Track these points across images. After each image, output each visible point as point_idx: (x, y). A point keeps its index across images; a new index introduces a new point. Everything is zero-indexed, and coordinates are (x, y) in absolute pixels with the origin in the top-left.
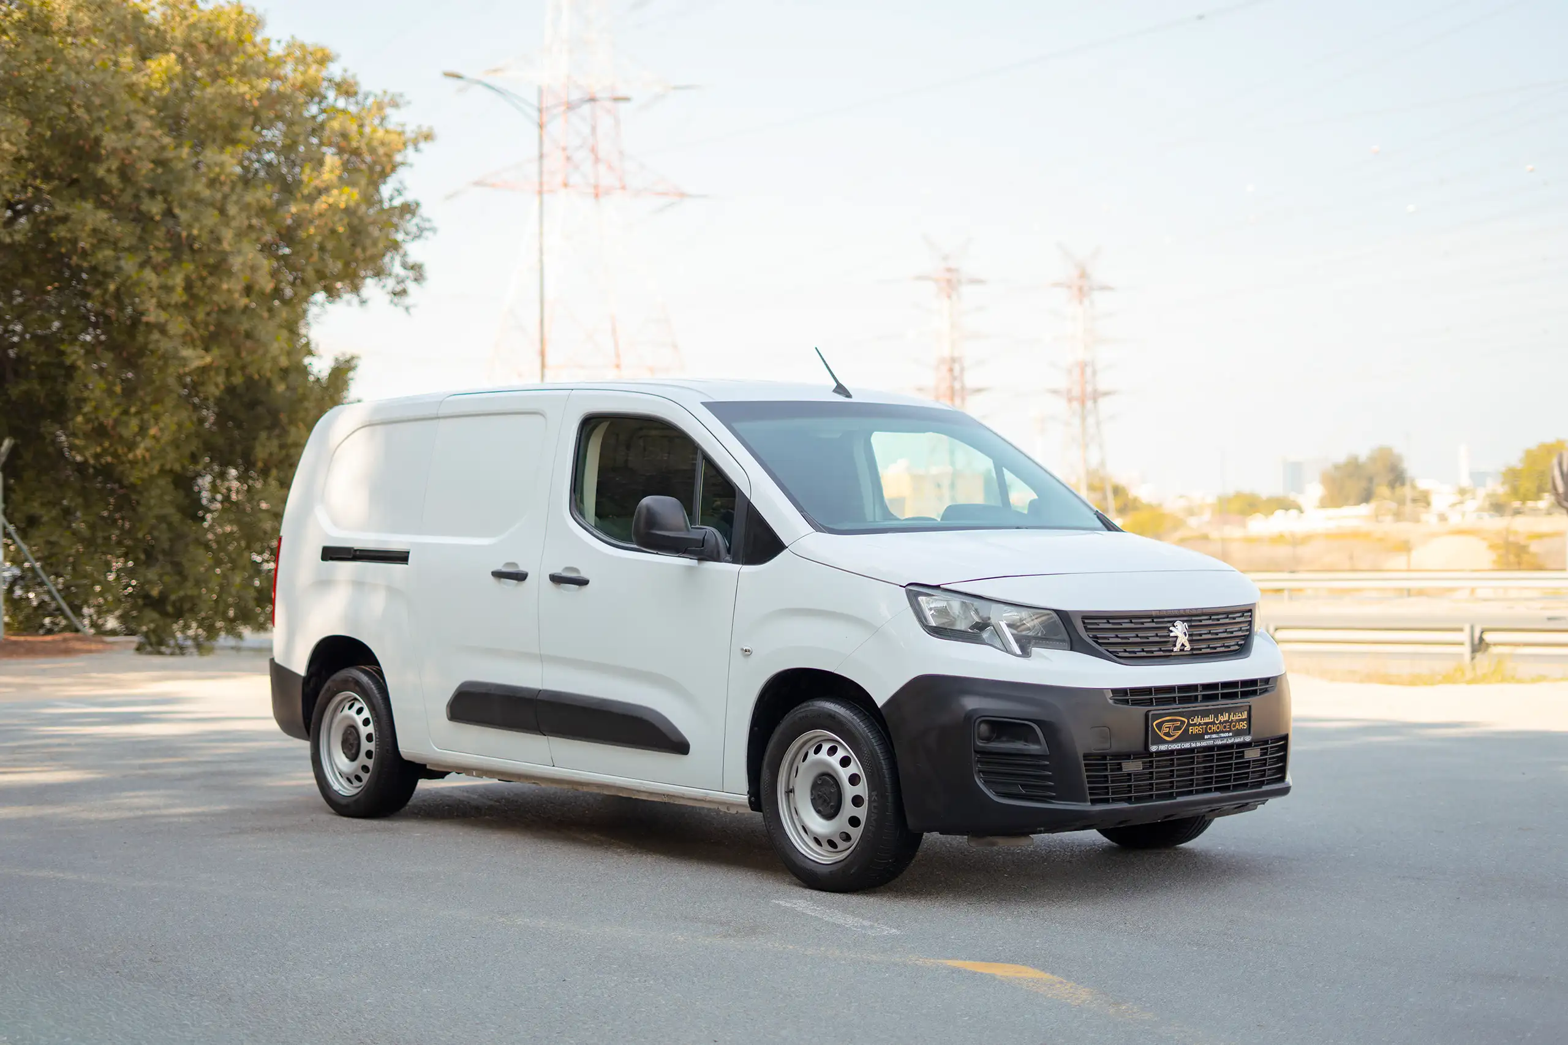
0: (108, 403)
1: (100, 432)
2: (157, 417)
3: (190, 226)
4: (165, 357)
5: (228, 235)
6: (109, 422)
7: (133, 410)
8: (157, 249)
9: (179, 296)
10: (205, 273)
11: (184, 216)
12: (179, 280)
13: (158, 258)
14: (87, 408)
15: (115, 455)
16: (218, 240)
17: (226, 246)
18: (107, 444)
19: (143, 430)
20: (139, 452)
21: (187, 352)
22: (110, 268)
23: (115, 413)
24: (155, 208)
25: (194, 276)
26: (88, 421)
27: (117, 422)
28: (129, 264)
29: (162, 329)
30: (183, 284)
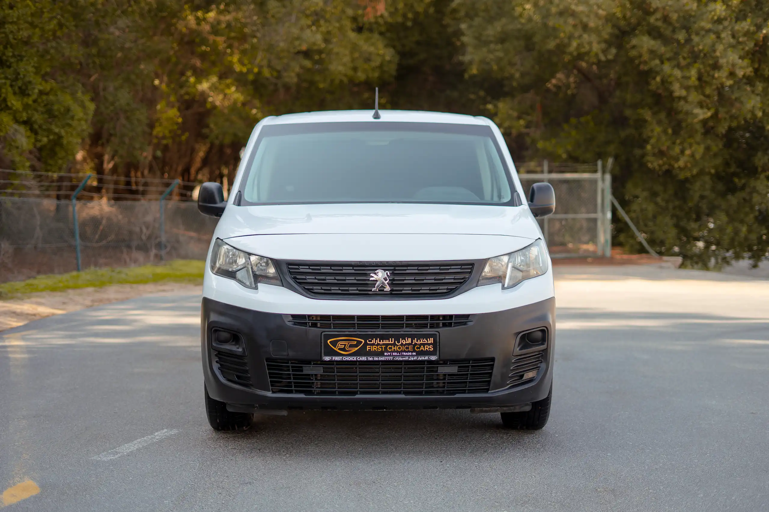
0: (664, 138)
1: (661, 154)
2: (691, 145)
3: (698, 45)
4: (687, 113)
5: (720, 48)
6: (664, 148)
7: (678, 141)
8: (684, 58)
9: (693, 80)
10: (708, 69)
11: (696, 39)
12: (693, 73)
13: (683, 63)
14: (653, 141)
15: (670, 165)
16: (714, 51)
17: (718, 54)
18: (665, 159)
19: (682, 152)
20: (681, 163)
21: (697, 111)
22: (658, 69)
23: (668, 143)
24: (681, 36)
25: (703, 70)
26: (653, 147)
27: (668, 148)
28: (667, 68)
29: (685, 99)
30: (696, 76)
